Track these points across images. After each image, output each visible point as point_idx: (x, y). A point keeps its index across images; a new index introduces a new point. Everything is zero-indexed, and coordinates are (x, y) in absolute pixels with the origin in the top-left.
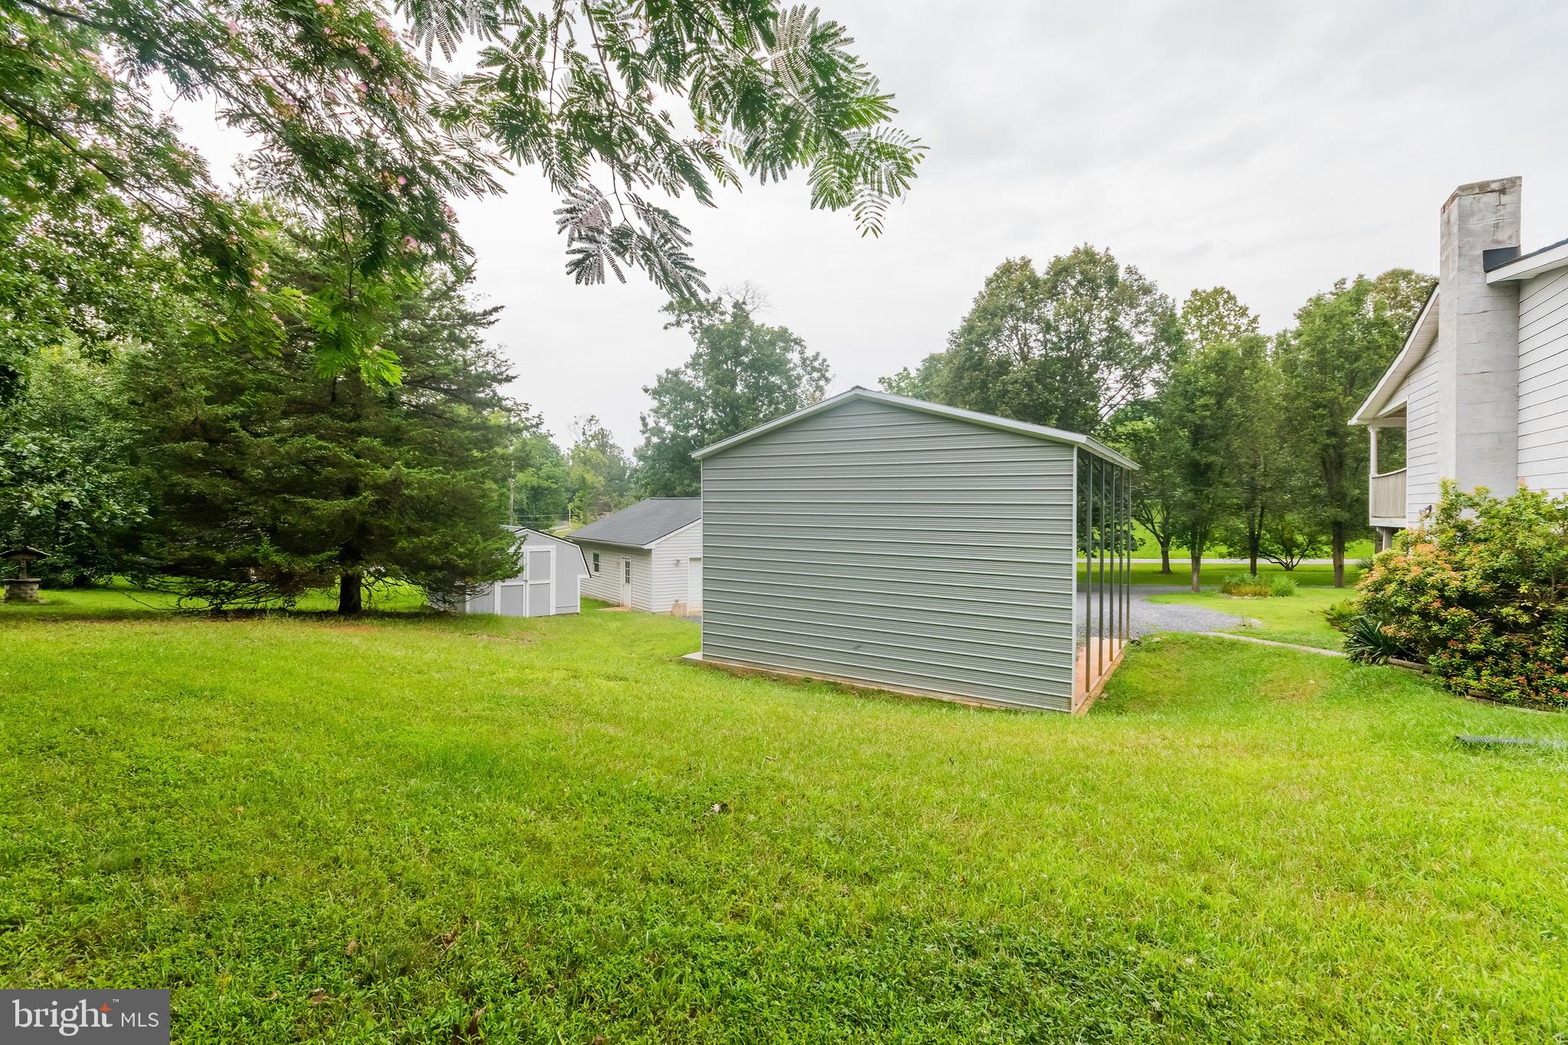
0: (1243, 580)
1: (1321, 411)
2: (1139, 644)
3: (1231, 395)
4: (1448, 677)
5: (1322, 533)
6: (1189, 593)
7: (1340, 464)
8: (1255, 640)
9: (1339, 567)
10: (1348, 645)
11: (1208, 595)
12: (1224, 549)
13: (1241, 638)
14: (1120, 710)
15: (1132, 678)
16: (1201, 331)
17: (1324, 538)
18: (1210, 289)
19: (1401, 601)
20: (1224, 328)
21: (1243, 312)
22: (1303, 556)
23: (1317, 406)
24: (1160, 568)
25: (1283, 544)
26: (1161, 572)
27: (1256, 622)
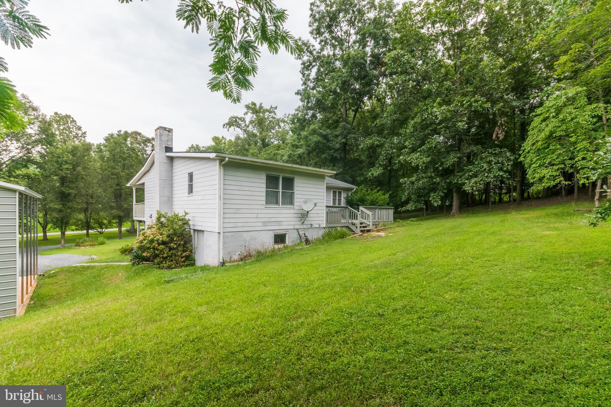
0: (85, 240)
1: (114, 176)
2: (44, 275)
3: (79, 166)
4: (159, 264)
5: (114, 219)
6: (59, 248)
7: (120, 196)
8: (96, 264)
9: (120, 231)
10: (131, 260)
11: (69, 248)
12: (74, 227)
13: (92, 264)
14: (43, 306)
15: (44, 291)
16: (60, 131)
17: (114, 221)
18: (64, 114)
19: (148, 245)
20: (71, 132)
21: (79, 128)
22: (106, 228)
23: (113, 174)
24: (42, 238)
25: (99, 224)
26: (42, 240)
27: (94, 257)
